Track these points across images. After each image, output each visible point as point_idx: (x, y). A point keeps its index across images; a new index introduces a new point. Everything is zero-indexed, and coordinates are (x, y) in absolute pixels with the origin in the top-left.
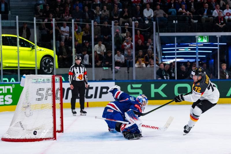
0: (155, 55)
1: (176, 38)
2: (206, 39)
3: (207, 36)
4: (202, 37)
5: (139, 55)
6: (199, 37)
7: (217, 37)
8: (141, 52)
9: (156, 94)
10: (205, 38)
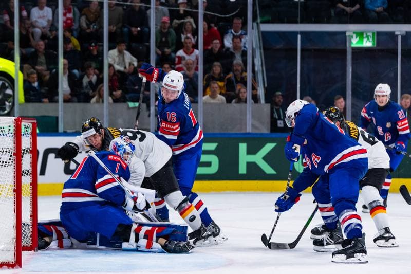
0: (249, 75)
1: (299, 36)
2: (371, 39)
3: (373, 34)
4: (360, 35)
5: (214, 73)
6: (355, 35)
7: (397, 36)
8: (217, 68)
9: (251, 166)
10: (368, 37)
